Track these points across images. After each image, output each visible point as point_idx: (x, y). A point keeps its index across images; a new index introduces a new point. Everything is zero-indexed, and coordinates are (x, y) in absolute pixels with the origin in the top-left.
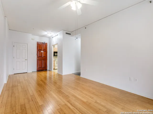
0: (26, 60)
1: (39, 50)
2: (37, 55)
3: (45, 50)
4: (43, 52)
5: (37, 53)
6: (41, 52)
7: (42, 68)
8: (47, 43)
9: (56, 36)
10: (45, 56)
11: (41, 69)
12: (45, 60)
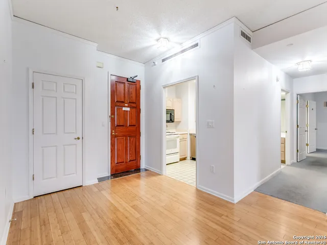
0: (78, 138)
1: (118, 104)
2: (112, 120)
3: (135, 103)
4: (128, 109)
5: (113, 113)
6: (124, 109)
7: (126, 163)
8: (139, 81)
9: (183, 51)
10: (134, 123)
11: (122, 167)
12: (135, 137)
